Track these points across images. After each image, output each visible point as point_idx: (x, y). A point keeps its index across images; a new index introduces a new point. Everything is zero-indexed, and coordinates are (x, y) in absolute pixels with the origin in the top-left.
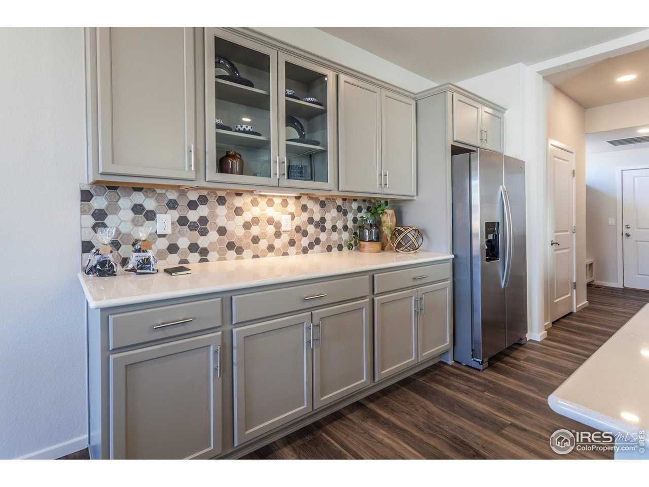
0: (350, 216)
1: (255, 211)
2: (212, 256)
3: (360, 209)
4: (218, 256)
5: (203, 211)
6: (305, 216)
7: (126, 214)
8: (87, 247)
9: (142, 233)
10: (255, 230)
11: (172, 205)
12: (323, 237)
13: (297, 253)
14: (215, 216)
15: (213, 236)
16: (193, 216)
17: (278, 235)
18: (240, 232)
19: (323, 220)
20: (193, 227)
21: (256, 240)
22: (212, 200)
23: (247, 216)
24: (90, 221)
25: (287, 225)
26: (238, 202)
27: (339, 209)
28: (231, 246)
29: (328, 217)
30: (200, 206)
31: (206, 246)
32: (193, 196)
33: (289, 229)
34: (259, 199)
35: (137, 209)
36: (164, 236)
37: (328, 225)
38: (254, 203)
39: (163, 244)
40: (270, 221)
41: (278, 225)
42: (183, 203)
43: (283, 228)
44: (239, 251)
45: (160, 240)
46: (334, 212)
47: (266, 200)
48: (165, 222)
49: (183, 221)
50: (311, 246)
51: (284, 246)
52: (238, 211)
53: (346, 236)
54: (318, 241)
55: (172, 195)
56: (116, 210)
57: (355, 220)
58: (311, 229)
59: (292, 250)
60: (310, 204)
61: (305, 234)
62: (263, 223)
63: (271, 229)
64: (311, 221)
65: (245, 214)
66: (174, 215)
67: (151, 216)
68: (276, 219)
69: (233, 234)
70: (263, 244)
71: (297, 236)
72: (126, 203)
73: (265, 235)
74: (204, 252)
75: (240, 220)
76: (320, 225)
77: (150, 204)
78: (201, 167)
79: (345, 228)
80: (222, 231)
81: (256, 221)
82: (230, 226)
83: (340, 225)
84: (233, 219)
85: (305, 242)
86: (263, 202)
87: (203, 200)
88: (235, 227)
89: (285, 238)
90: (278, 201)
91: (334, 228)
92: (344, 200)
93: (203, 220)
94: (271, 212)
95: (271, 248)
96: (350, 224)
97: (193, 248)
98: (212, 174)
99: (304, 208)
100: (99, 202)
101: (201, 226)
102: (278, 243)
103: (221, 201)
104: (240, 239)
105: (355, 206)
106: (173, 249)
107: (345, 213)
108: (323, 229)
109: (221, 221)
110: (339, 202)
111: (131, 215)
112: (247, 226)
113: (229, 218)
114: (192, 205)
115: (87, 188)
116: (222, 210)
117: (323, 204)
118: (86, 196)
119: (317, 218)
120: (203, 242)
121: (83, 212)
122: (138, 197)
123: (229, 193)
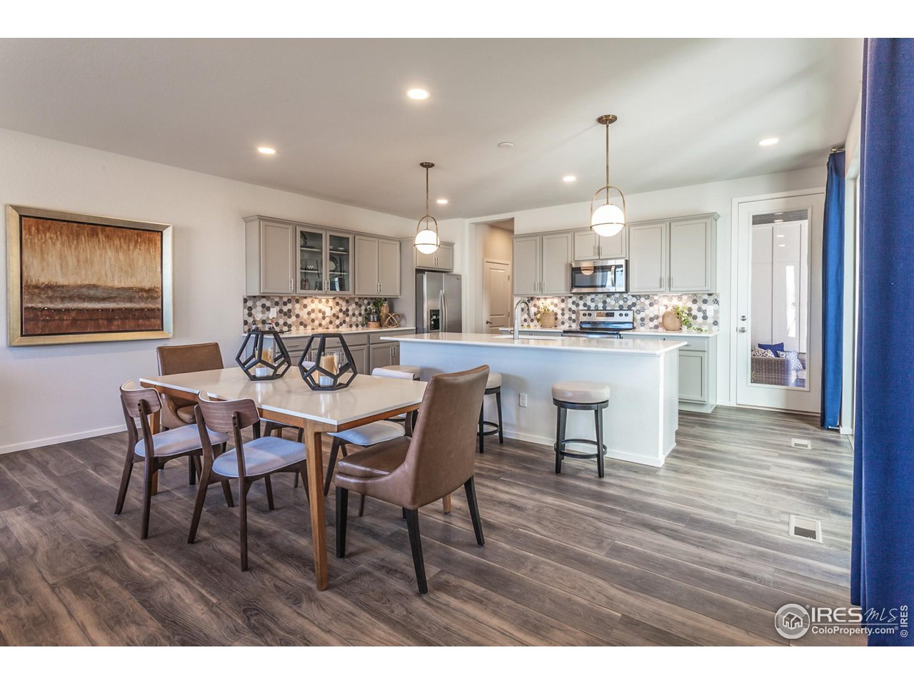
1: (313, 306)
2: (293, 328)
3: (368, 304)
4: (295, 328)
5: (289, 306)
6: (338, 308)
7: (259, 308)
8: (246, 323)
9: (265, 317)
10: (313, 316)
11: (277, 304)
12: (347, 319)
13: (333, 328)
14: (294, 308)
15: (294, 318)
16: (285, 309)
17: (324, 318)
18: (306, 316)
19: (347, 310)
20: (285, 314)
21: (313, 321)
22: (294, 301)
23: (309, 309)
24: (247, 312)
25: (329, 313)
26: (305, 301)
27: (356, 304)
28: (301, 323)
29: (350, 308)
30: (288, 304)
31: (291, 323)
32: (285, 300)
34: (314, 300)
35: (263, 306)
36: (273, 318)
37: (351, 313)
38: (312, 302)
40: (320, 311)
41: (324, 313)
42: (281, 303)
43: (326, 315)
44: (305, 326)
46: (353, 306)
47: (318, 300)
48: (274, 312)
49: (281, 311)
50: (341, 324)
51: (327, 324)
52: (305, 306)
53: (360, 319)
55: (277, 299)
56: (255, 306)
57: (366, 310)
58: (341, 315)
59: (331, 326)
60: (340, 302)
61: (338, 318)
62: (317, 312)
63: (320, 315)
64: (341, 311)
65: (308, 307)
66: (278, 308)
67: (268, 309)
68: (323, 310)
69: (302, 317)
70: (317, 323)
71: (333, 319)
72: (259, 303)
73: (317, 318)
74: (290, 326)
75: (306, 311)
76: (347, 313)
77: (268, 304)
79: (360, 314)
80: (298, 316)
81: (313, 311)
82: (301, 314)
83: (357, 312)
84: (303, 310)
85: (338, 322)
87: (289, 301)
88: (304, 314)
89: (327, 320)
90: (324, 300)
91: (354, 315)
92: (359, 299)
93: (289, 311)
94: (321, 306)
95: (320, 325)
96: (363, 312)
97: (285, 324)
99: (338, 304)
100: (250, 304)
101: (288, 314)
102: (324, 323)
103: (297, 301)
104: (305, 320)
106: (277, 324)
108: (348, 315)
109: (297, 311)
111: (261, 309)
112: (309, 314)
113: (300, 309)
114: (285, 304)
115: (246, 297)
116: (297, 306)
117: (347, 301)
118: (245, 301)
119: (345, 309)
120: (289, 321)
121: (244, 308)
122: (264, 301)
123: (301, 297)
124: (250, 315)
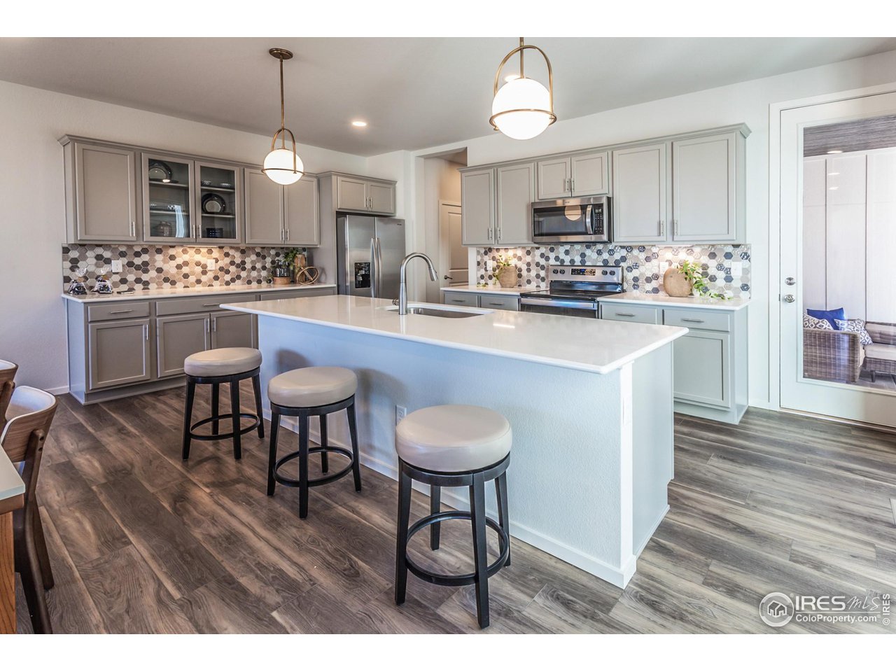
0: (269, 260)
1: (186, 257)
2: (152, 286)
3: (278, 255)
4: (156, 286)
5: (145, 257)
6: (227, 260)
7: (91, 260)
8: (67, 280)
9: (103, 271)
10: (185, 270)
11: (123, 254)
12: (244, 274)
13: (221, 285)
14: (154, 261)
15: (153, 273)
16: (138, 261)
17: (204, 273)
18: (174, 271)
19: (243, 263)
20: (138, 268)
21: (186, 276)
22: (152, 251)
23: (179, 261)
24: (68, 265)
25: (211, 265)
26: (172, 252)
27: (258, 255)
28: (166, 280)
29: (248, 260)
30: (143, 255)
31: (147, 280)
32: (138, 249)
33: (214, 268)
34: (188, 249)
35: (99, 257)
36: (117, 273)
37: (248, 266)
38: (185, 252)
39: (117, 278)
40: (198, 264)
41: (204, 267)
42: (130, 253)
43: (209, 268)
44: (173, 283)
45: (114, 275)
46: (254, 257)
47: (194, 250)
48: (117, 265)
49: (130, 264)
50: (233, 280)
51: (210, 280)
52: (172, 258)
53: (264, 273)
54: (239, 277)
55: (123, 249)
56: (85, 258)
57: (273, 262)
58: (233, 269)
59: (216, 283)
60: (232, 252)
61: (228, 272)
62: (192, 265)
63: (199, 269)
64: (232, 263)
65: (177, 259)
66: (125, 260)
67: (108, 261)
68: (203, 262)
69: (168, 272)
70: (192, 279)
71: (220, 274)
72: (91, 254)
73: (193, 273)
74: (146, 284)
75: (173, 263)
76: (242, 266)
77: (107, 254)
78: (139, 233)
79: (264, 268)
80: (160, 270)
81: (186, 264)
82: (165, 267)
83: (258, 266)
84: (168, 263)
85: (228, 277)
86: (192, 252)
87: (145, 251)
88: (170, 268)
89: (210, 275)
90: (204, 250)
91: (254, 268)
92: (263, 248)
93: (145, 264)
94: (198, 258)
95: (199, 282)
96: (268, 265)
97: (138, 281)
98: (147, 237)
99: (227, 255)
100: (74, 254)
101: (145, 267)
102: (204, 278)
103: (159, 251)
104: (173, 275)
105: (273, 252)
106: (124, 281)
107: (264, 257)
108: (244, 269)
109: (159, 264)
110: (258, 250)
111: (95, 261)
112: (179, 267)
113: (164, 261)
114: (137, 254)
115: (66, 246)
116: (159, 257)
117: (243, 252)
118: (66, 250)
119: (238, 261)
120: (145, 277)
121: (64, 260)
122: (99, 251)
123: (164, 246)
124: (72, 269)
